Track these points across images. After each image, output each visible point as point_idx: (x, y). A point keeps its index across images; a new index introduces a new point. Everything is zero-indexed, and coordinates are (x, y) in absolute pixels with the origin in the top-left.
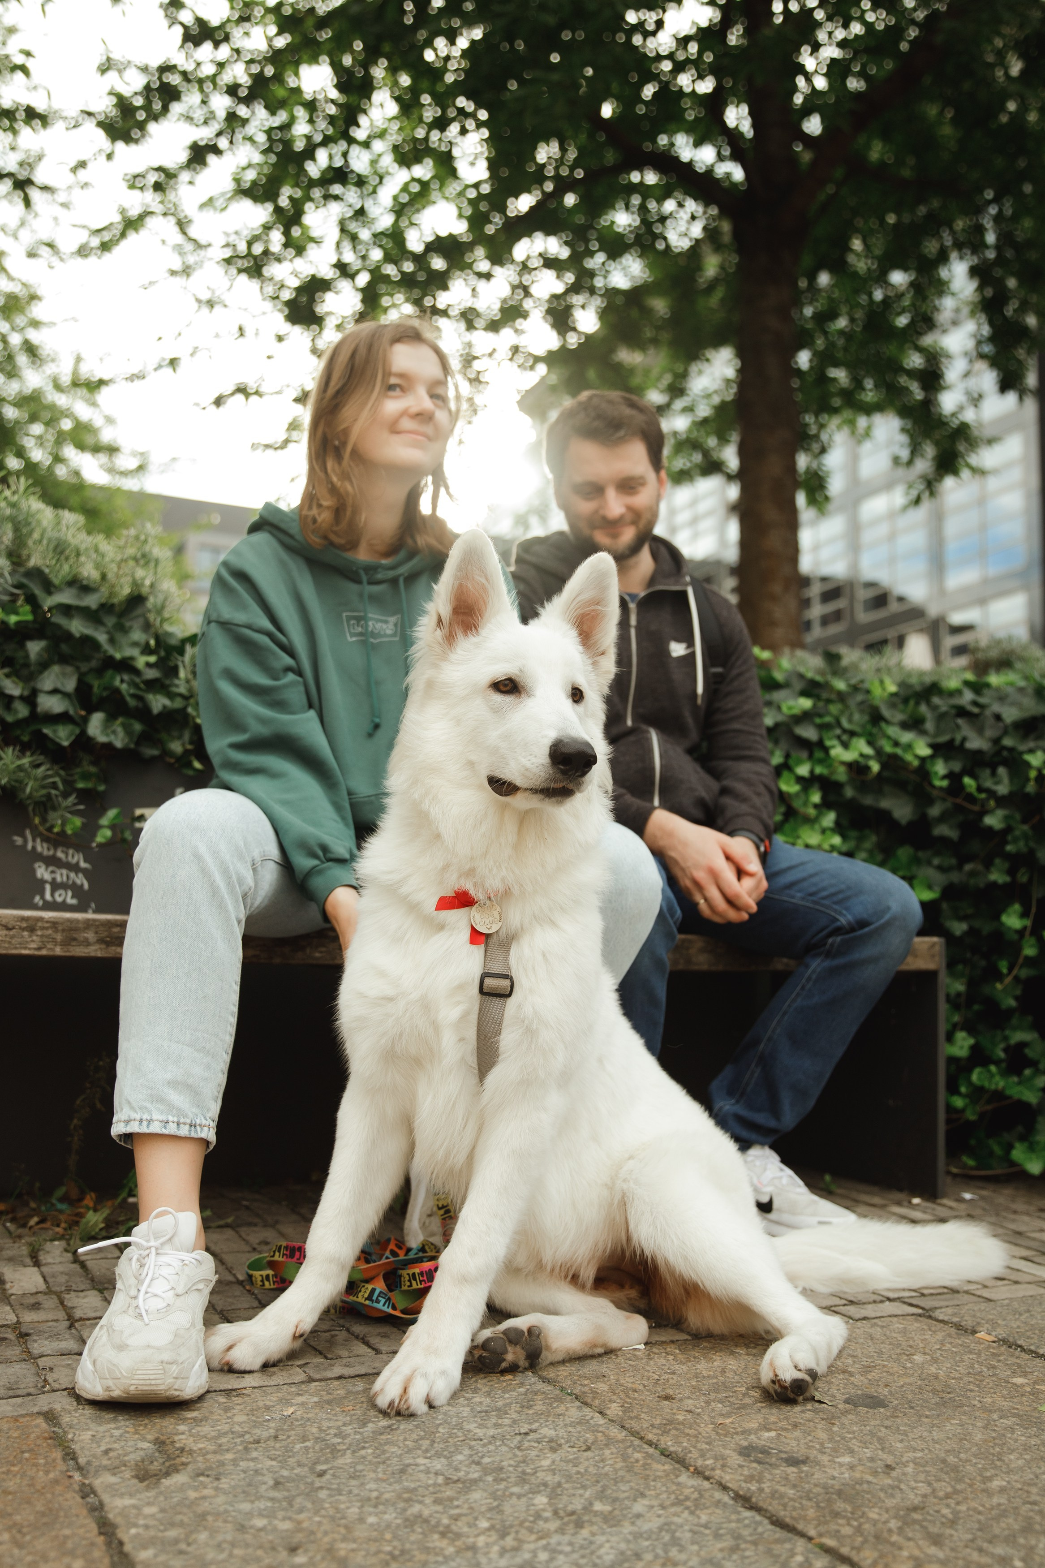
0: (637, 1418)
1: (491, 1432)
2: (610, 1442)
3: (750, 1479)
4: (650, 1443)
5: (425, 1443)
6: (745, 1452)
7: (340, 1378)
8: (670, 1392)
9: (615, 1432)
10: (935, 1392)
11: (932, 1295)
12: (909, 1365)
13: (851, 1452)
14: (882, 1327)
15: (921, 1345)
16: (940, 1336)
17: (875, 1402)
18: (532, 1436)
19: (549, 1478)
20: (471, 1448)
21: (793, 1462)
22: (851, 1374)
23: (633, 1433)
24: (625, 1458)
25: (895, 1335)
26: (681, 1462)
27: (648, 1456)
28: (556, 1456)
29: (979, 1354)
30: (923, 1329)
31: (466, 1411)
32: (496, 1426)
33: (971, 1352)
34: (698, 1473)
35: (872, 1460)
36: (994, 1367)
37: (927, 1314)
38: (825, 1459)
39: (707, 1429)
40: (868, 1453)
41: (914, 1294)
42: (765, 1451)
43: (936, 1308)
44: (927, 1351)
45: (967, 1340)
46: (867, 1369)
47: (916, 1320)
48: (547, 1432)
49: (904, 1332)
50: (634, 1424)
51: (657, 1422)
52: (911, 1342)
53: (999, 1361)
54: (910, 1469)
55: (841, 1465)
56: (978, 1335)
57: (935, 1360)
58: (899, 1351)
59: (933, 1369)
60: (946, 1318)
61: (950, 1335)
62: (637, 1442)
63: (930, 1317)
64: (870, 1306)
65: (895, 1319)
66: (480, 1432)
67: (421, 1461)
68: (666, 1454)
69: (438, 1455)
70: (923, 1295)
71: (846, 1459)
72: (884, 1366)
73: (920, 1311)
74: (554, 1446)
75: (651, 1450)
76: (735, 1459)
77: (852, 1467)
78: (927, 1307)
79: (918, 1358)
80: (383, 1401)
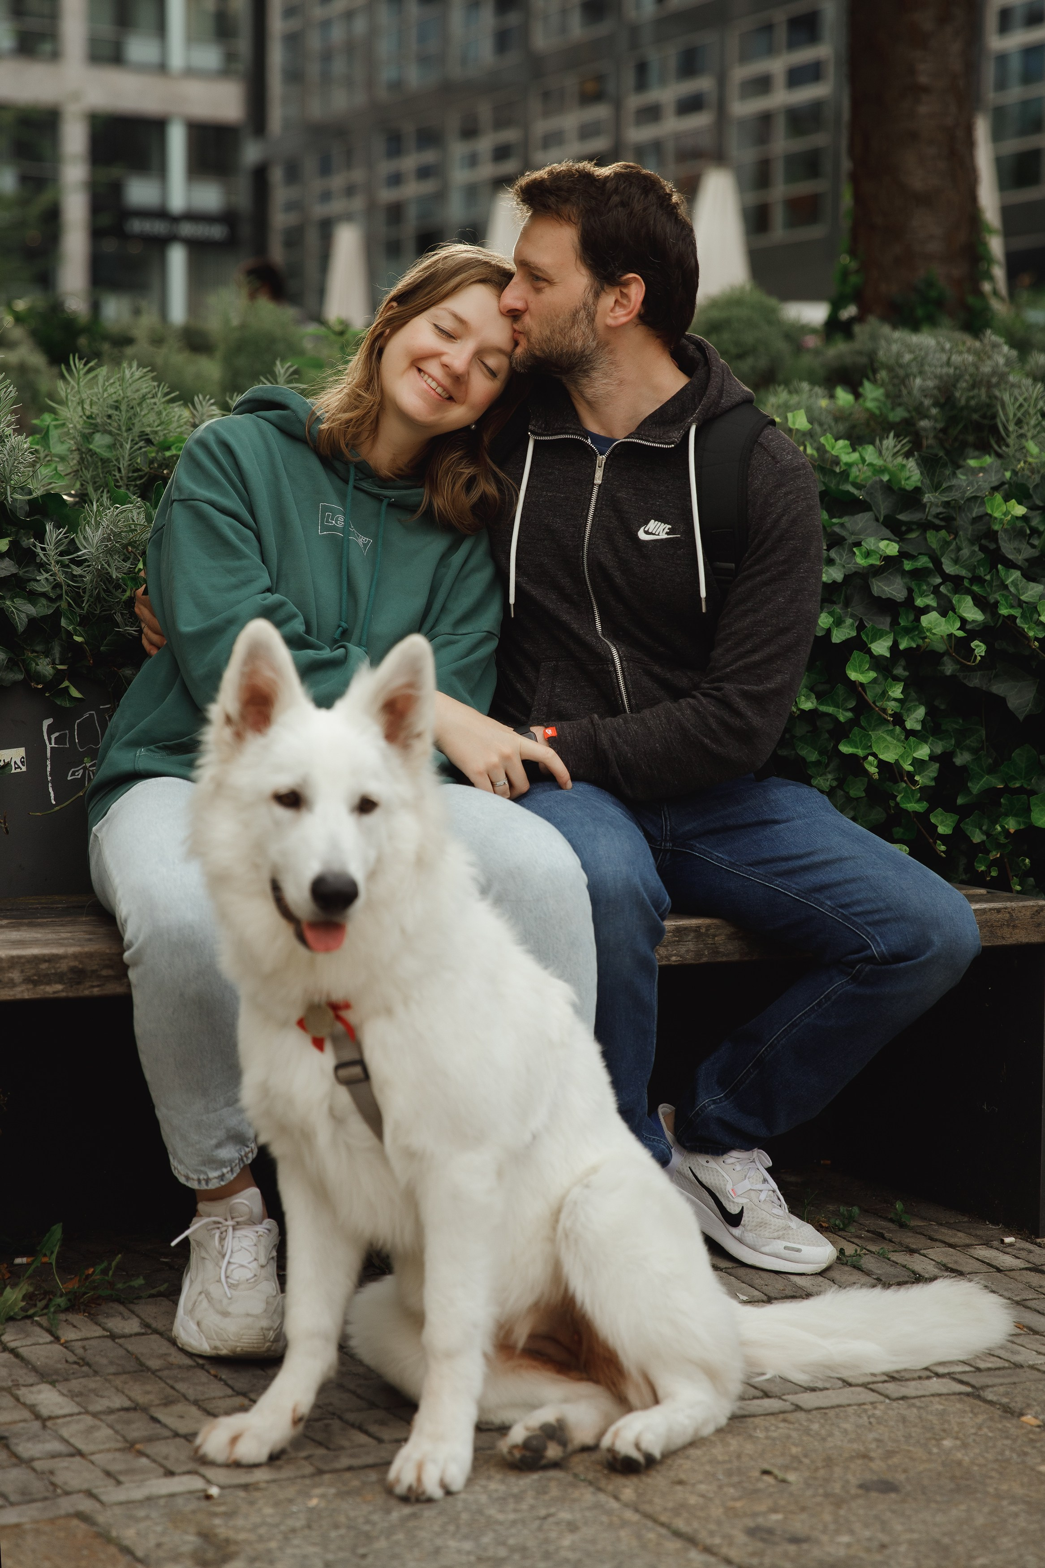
0: (651, 1502)
1: (512, 1516)
2: (624, 1523)
3: (753, 1554)
4: (663, 1525)
5: (451, 1528)
6: (752, 1532)
7: (350, 1469)
8: (683, 1476)
9: (630, 1515)
10: (953, 1478)
11: (989, 1369)
12: (935, 1450)
13: (851, 1532)
14: (919, 1408)
15: (956, 1429)
16: (980, 1419)
17: (887, 1487)
18: (551, 1520)
19: (571, 1555)
20: (495, 1531)
21: (795, 1540)
22: (871, 1459)
23: (647, 1516)
24: (639, 1537)
25: (930, 1417)
26: (691, 1540)
27: (660, 1535)
28: (576, 1537)
29: (1015, 1440)
30: (965, 1412)
31: (483, 1498)
32: (515, 1511)
33: (1007, 1438)
34: (708, 1550)
35: (870, 1539)
36: (1026, 1454)
37: (976, 1394)
38: (825, 1538)
39: (716, 1511)
40: (867, 1533)
41: (968, 1368)
42: (770, 1531)
43: (988, 1386)
44: (961, 1435)
45: (1009, 1425)
46: (890, 1454)
47: (960, 1401)
48: (565, 1515)
49: (942, 1414)
50: (647, 1508)
51: (670, 1505)
52: (946, 1426)
53: (1034, 1448)
54: (903, 1548)
55: (838, 1543)
56: (1024, 1419)
57: (965, 1446)
58: (928, 1435)
59: (959, 1455)
60: (995, 1399)
61: (991, 1419)
62: (650, 1524)
63: (979, 1397)
64: (913, 1383)
65: (937, 1399)
66: (500, 1517)
67: (452, 1544)
68: (677, 1534)
69: (466, 1537)
70: (978, 1370)
71: (845, 1539)
72: (909, 1451)
73: (969, 1389)
74: (572, 1527)
75: (663, 1531)
76: (741, 1538)
77: (848, 1545)
78: (977, 1385)
79: (947, 1443)
80: (400, 1489)
